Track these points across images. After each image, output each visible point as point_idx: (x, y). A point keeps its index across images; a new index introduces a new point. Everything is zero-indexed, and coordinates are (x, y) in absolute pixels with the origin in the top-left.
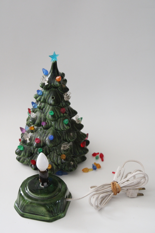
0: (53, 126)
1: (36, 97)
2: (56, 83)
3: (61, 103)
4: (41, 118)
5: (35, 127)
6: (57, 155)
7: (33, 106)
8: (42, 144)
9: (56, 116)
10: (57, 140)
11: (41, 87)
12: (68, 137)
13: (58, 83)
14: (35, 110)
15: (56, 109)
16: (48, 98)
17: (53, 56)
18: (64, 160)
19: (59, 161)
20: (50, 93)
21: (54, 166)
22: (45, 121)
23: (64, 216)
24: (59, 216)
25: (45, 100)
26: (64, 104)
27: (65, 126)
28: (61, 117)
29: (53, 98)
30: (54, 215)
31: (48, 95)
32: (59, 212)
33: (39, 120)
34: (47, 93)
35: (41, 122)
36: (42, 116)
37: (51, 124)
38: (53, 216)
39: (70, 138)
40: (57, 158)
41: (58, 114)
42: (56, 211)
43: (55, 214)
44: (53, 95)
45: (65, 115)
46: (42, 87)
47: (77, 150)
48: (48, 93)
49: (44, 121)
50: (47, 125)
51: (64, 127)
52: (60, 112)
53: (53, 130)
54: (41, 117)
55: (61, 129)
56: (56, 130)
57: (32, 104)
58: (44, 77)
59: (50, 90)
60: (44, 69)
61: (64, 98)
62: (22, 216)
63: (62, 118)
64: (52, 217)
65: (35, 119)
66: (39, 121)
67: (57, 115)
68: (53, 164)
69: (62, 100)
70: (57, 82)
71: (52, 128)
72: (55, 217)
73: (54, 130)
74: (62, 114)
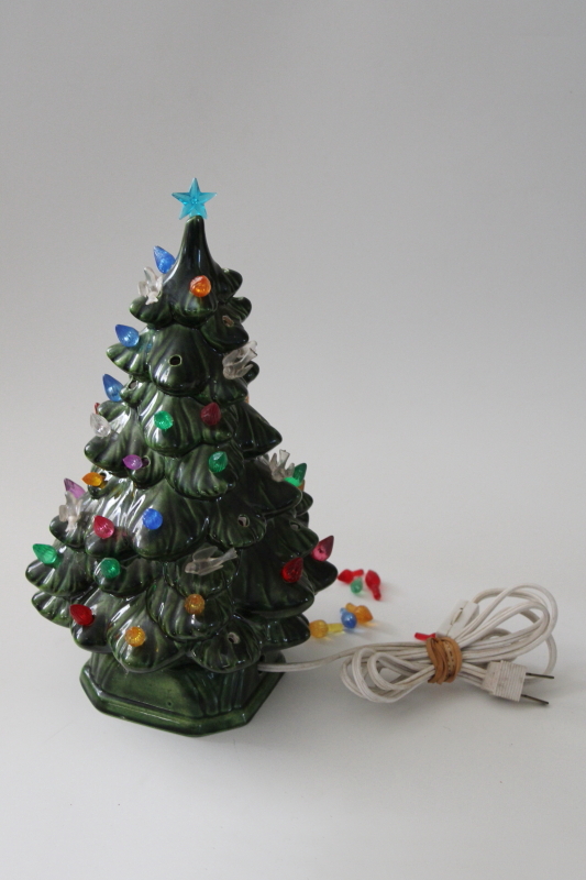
0: (169, 478)
1: (114, 353)
2: (190, 304)
3: (208, 388)
4: (127, 442)
5: (109, 477)
6: (175, 596)
7: (108, 393)
8: (121, 544)
9: (183, 437)
10: (177, 533)
11: (133, 313)
12: (225, 527)
13: (199, 302)
14: (115, 410)
15: (185, 410)
16: (154, 362)
17: (193, 197)
18: (197, 618)
19: (177, 621)
20: (169, 341)
21: (158, 637)
22: (141, 452)
23: (249, 720)
24: (228, 717)
25: (146, 368)
26: (219, 390)
27: (213, 477)
28: (202, 442)
29: (174, 361)
30: (208, 713)
31: (157, 349)
32: (226, 706)
33: (118, 448)
34: (157, 342)
35: (124, 453)
36: (133, 435)
37: (161, 465)
38: (206, 716)
39: (232, 532)
40: (172, 606)
41: (193, 429)
42: (216, 700)
43: (212, 709)
44: (176, 352)
45: (218, 433)
46: (137, 314)
47: (263, 590)
48: (160, 341)
49: (137, 453)
50: (146, 470)
51: (206, 481)
52: (200, 423)
53: (169, 494)
54: (130, 435)
55: (195, 490)
56: (180, 491)
57: (107, 386)
58: (148, 277)
59: (167, 330)
60: (160, 249)
61: (221, 367)
62: (102, 706)
63: (205, 448)
64: (199, 718)
65: (107, 440)
66: (118, 452)
67: (185, 431)
68: (156, 630)
69: (213, 375)
70: (196, 300)
71: (165, 482)
72: (212, 720)
73: (173, 491)
74: (207, 432)
